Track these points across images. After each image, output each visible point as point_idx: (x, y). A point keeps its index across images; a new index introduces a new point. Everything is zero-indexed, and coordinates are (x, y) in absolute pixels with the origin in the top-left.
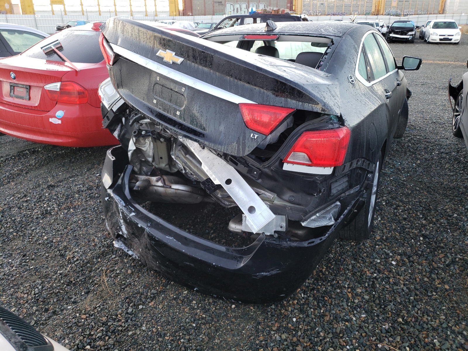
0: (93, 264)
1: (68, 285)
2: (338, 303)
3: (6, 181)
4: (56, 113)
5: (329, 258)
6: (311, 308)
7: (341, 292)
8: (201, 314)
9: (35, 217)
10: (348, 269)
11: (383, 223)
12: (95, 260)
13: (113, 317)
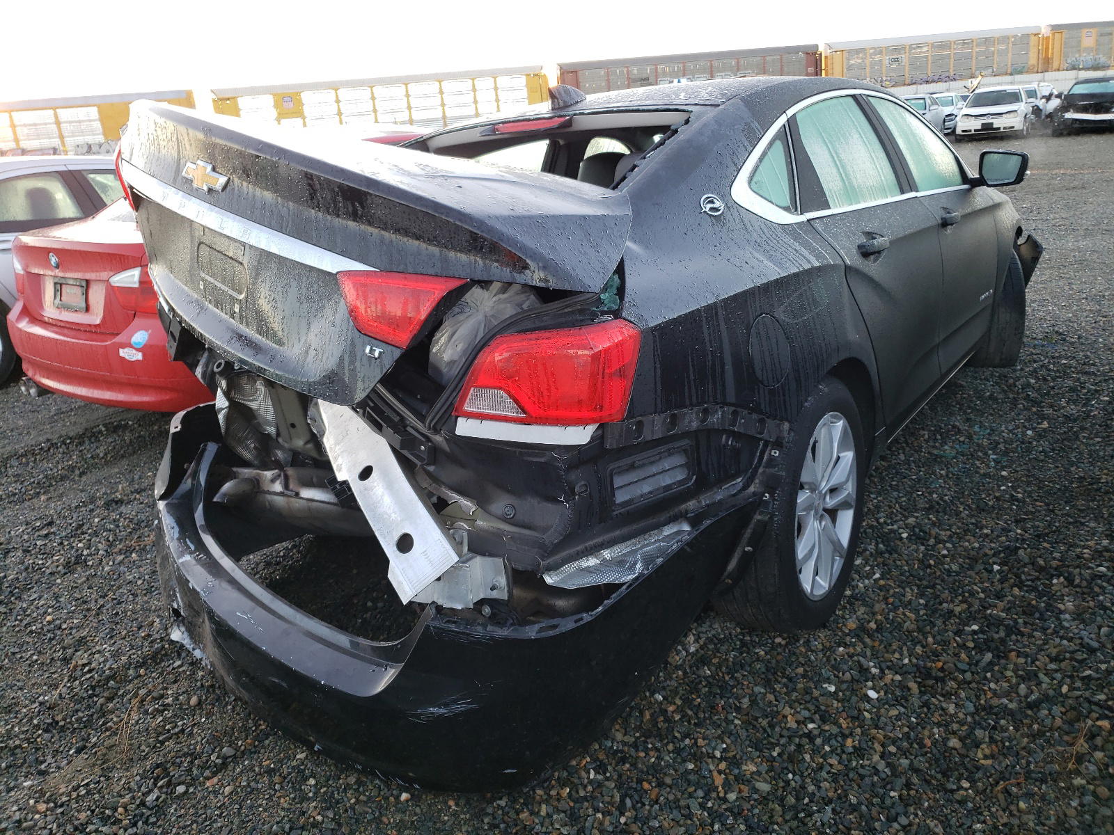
0: (126, 680)
1: (46, 731)
2: (677, 800)
3: (31, 492)
4: (133, 335)
5: (699, 677)
6: (597, 810)
7: (696, 771)
8: (314, 814)
9: (48, 571)
10: (738, 709)
11: (881, 588)
12: (131, 672)
13: (107, 811)
